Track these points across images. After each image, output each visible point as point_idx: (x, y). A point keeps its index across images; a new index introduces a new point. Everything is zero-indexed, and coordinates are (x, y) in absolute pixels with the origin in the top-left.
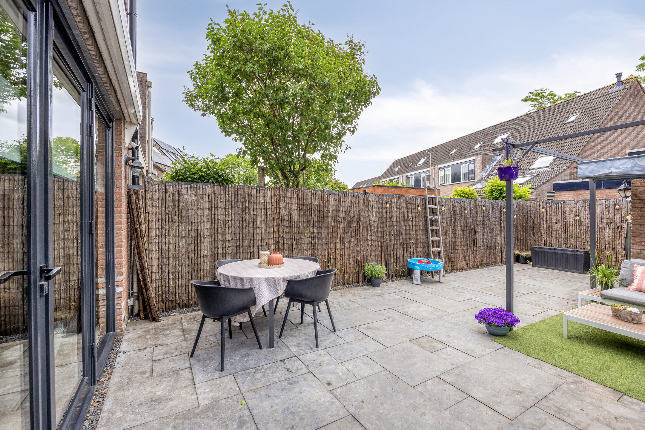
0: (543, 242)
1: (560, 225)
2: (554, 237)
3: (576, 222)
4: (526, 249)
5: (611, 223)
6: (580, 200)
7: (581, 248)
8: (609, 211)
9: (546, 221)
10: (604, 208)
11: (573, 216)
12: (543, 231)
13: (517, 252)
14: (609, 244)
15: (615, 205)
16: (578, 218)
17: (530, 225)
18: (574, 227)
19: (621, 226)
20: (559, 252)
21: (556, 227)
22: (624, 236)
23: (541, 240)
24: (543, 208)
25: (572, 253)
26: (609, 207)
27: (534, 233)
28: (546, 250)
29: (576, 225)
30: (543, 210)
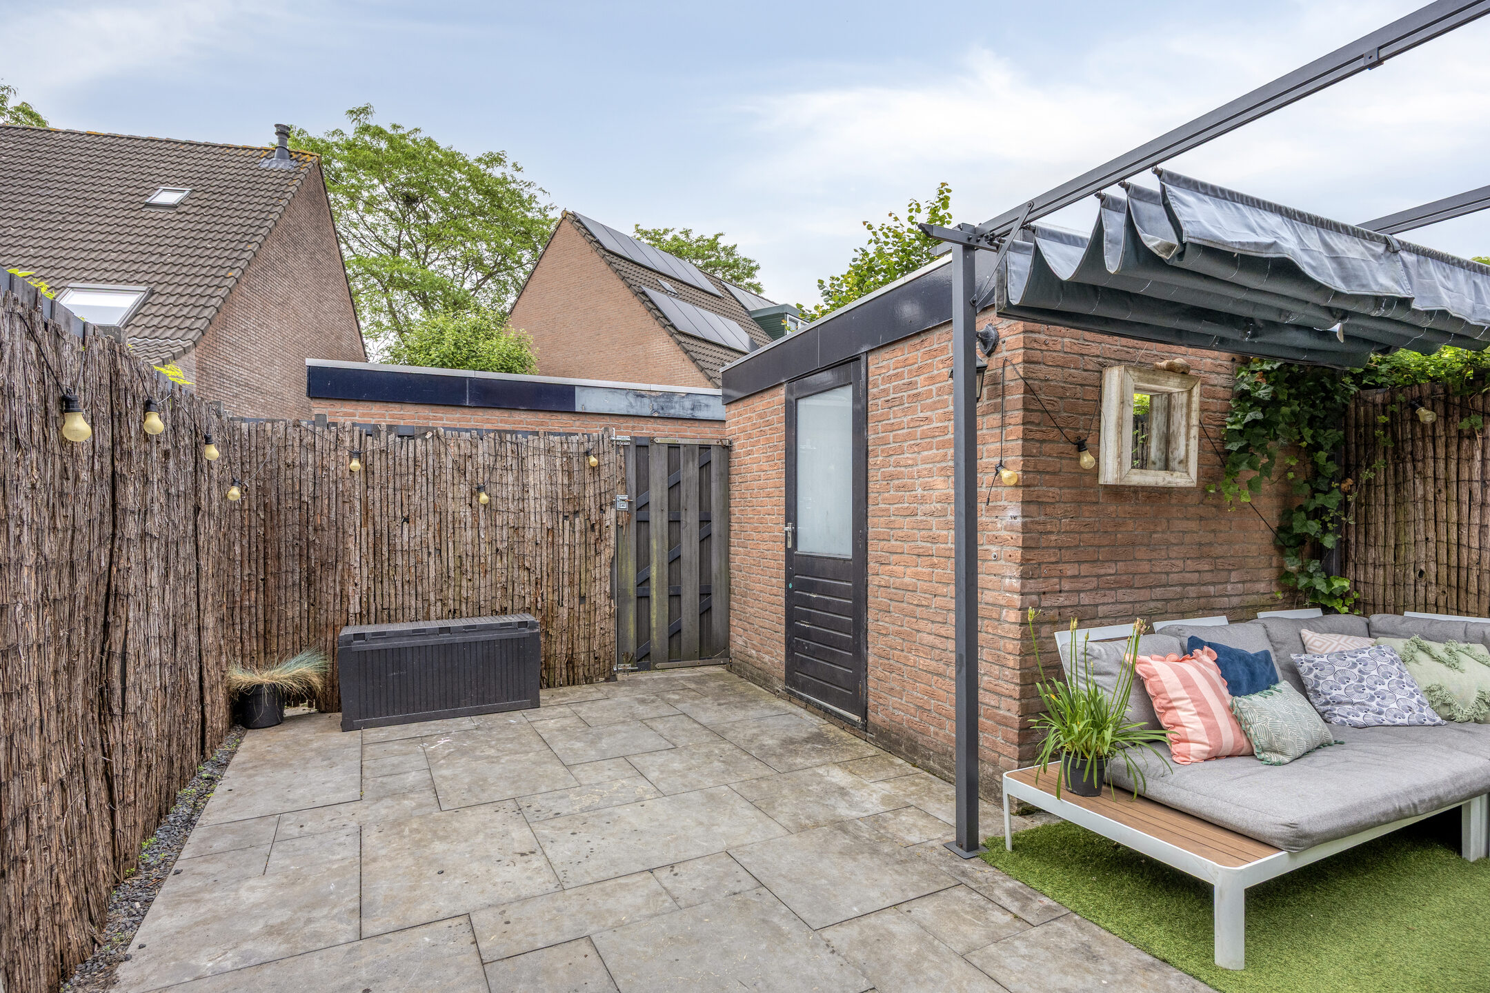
0: (354, 607)
1: (421, 525)
2: (398, 578)
3: (475, 516)
4: (268, 653)
5: (576, 513)
6: (488, 431)
7: (494, 612)
8: (570, 474)
9: (366, 510)
10: (558, 462)
11: (464, 489)
12: (355, 559)
13: (241, 676)
14: (571, 583)
15: (587, 453)
16: (484, 497)
17: (289, 533)
18: (469, 533)
19: (600, 522)
20: (458, 639)
21: (405, 536)
22: (608, 553)
23: (344, 597)
24: (354, 454)
25: (505, 635)
26: (569, 458)
27: (311, 571)
28: (405, 642)
29: (476, 526)
30: (355, 464)
